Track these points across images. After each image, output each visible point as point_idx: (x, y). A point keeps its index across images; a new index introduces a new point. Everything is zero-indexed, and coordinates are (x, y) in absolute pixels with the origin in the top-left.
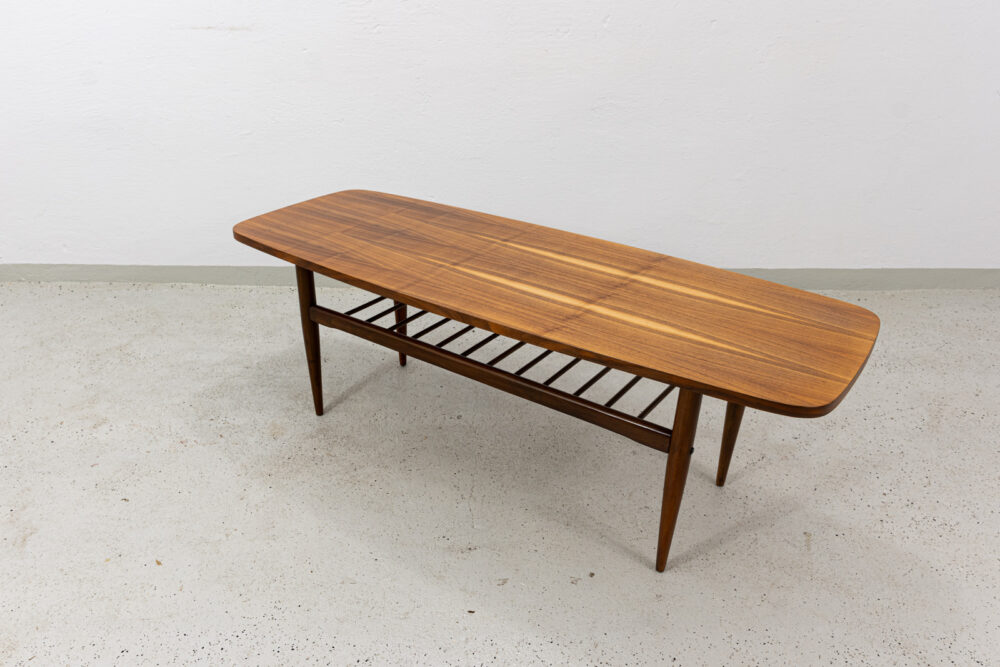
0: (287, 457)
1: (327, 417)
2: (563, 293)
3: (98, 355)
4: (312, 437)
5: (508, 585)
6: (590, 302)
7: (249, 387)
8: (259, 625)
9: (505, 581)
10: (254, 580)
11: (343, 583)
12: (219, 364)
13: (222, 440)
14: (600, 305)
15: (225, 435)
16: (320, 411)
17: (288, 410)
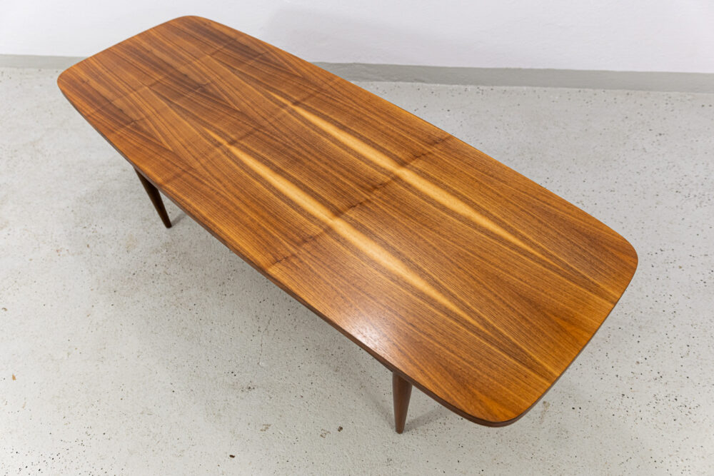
0: (132, 273)
3: (16, 151)
4: (157, 251)
5: (269, 431)
7: (121, 192)
8: (71, 450)
9: (267, 426)
10: (78, 403)
11: (142, 413)
12: (103, 165)
13: (89, 250)
15: (91, 245)
16: (168, 224)
17: (145, 220)
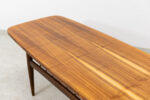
1: (36, 97)
2: (117, 81)
6: (127, 88)
14: (131, 90)
16: (33, 94)
